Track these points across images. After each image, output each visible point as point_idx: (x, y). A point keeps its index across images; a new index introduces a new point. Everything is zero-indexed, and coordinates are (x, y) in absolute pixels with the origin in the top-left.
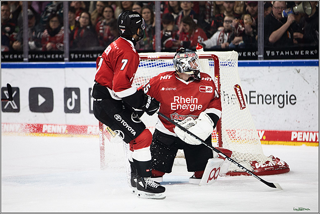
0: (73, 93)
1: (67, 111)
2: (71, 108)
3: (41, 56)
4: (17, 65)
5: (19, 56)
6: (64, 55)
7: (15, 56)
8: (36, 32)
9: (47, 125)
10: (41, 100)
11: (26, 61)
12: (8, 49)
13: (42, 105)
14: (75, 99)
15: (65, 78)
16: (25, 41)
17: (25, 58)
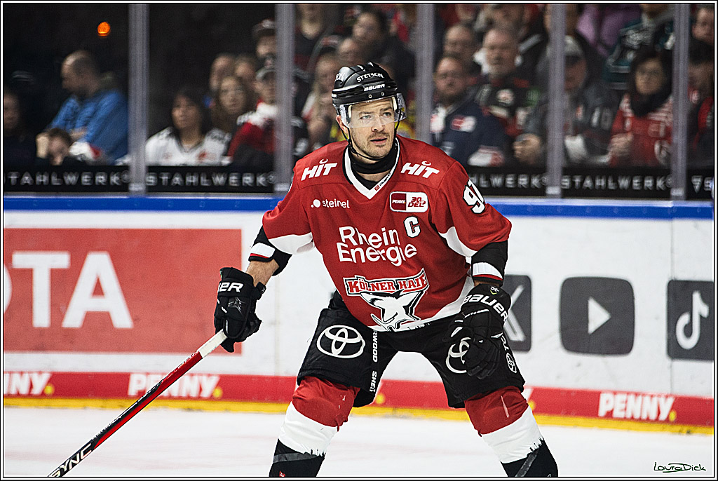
0: (696, 297)
1: (675, 351)
2: (688, 343)
3: (600, 182)
4: (525, 207)
5: (535, 181)
6: (670, 181)
7: (523, 181)
8: (586, 106)
9: (615, 393)
10: (597, 316)
11: (553, 196)
12: (501, 158)
13: (598, 330)
14: (701, 317)
15: (672, 251)
16: (555, 135)
17: (552, 185)
